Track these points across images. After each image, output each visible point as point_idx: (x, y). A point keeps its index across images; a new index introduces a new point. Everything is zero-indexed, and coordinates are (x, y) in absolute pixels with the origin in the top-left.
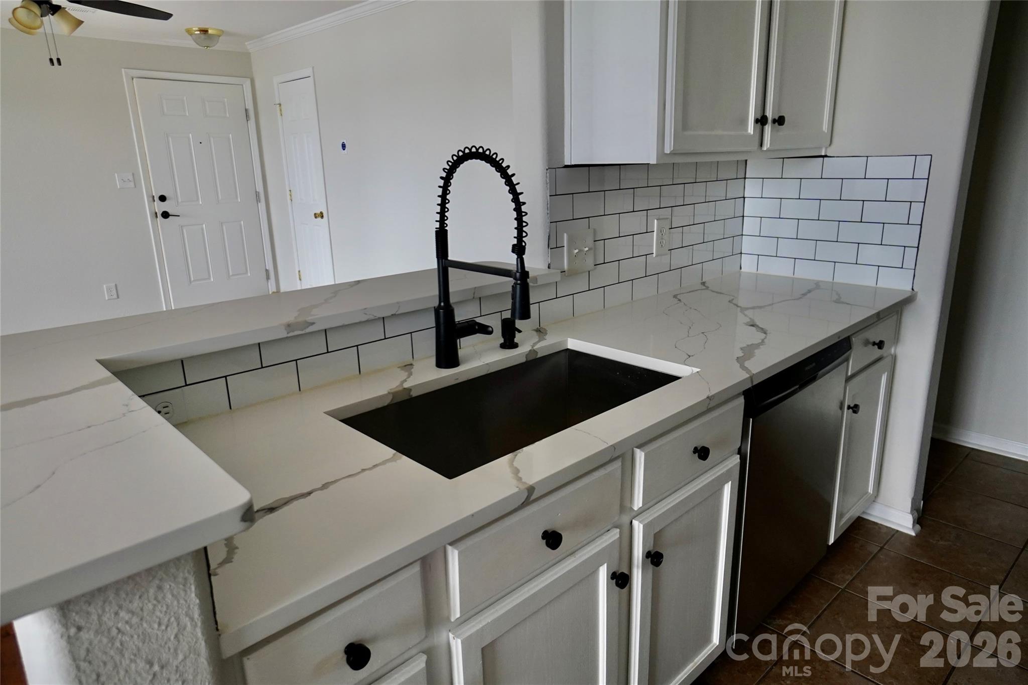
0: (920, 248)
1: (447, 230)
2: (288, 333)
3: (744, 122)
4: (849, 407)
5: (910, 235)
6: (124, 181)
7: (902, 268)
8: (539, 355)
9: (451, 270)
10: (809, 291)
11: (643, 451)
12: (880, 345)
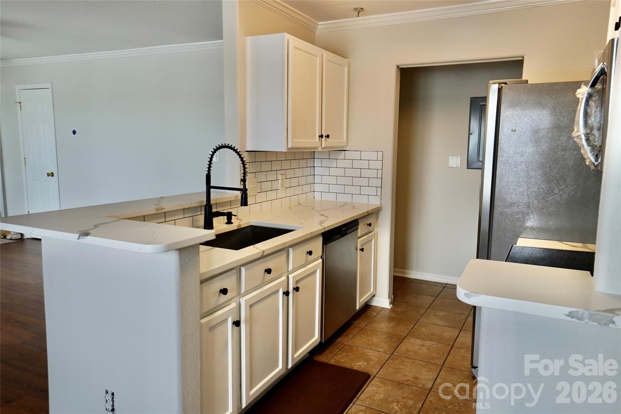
0: (382, 187)
1: (210, 175)
2: (156, 212)
3: (314, 136)
4: (360, 250)
5: (378, 183)
7: (376, 196)
8: (242, 227)
9: (212, 190)
10: (343, 205)
11: (292, 248)
12: (370, 225)
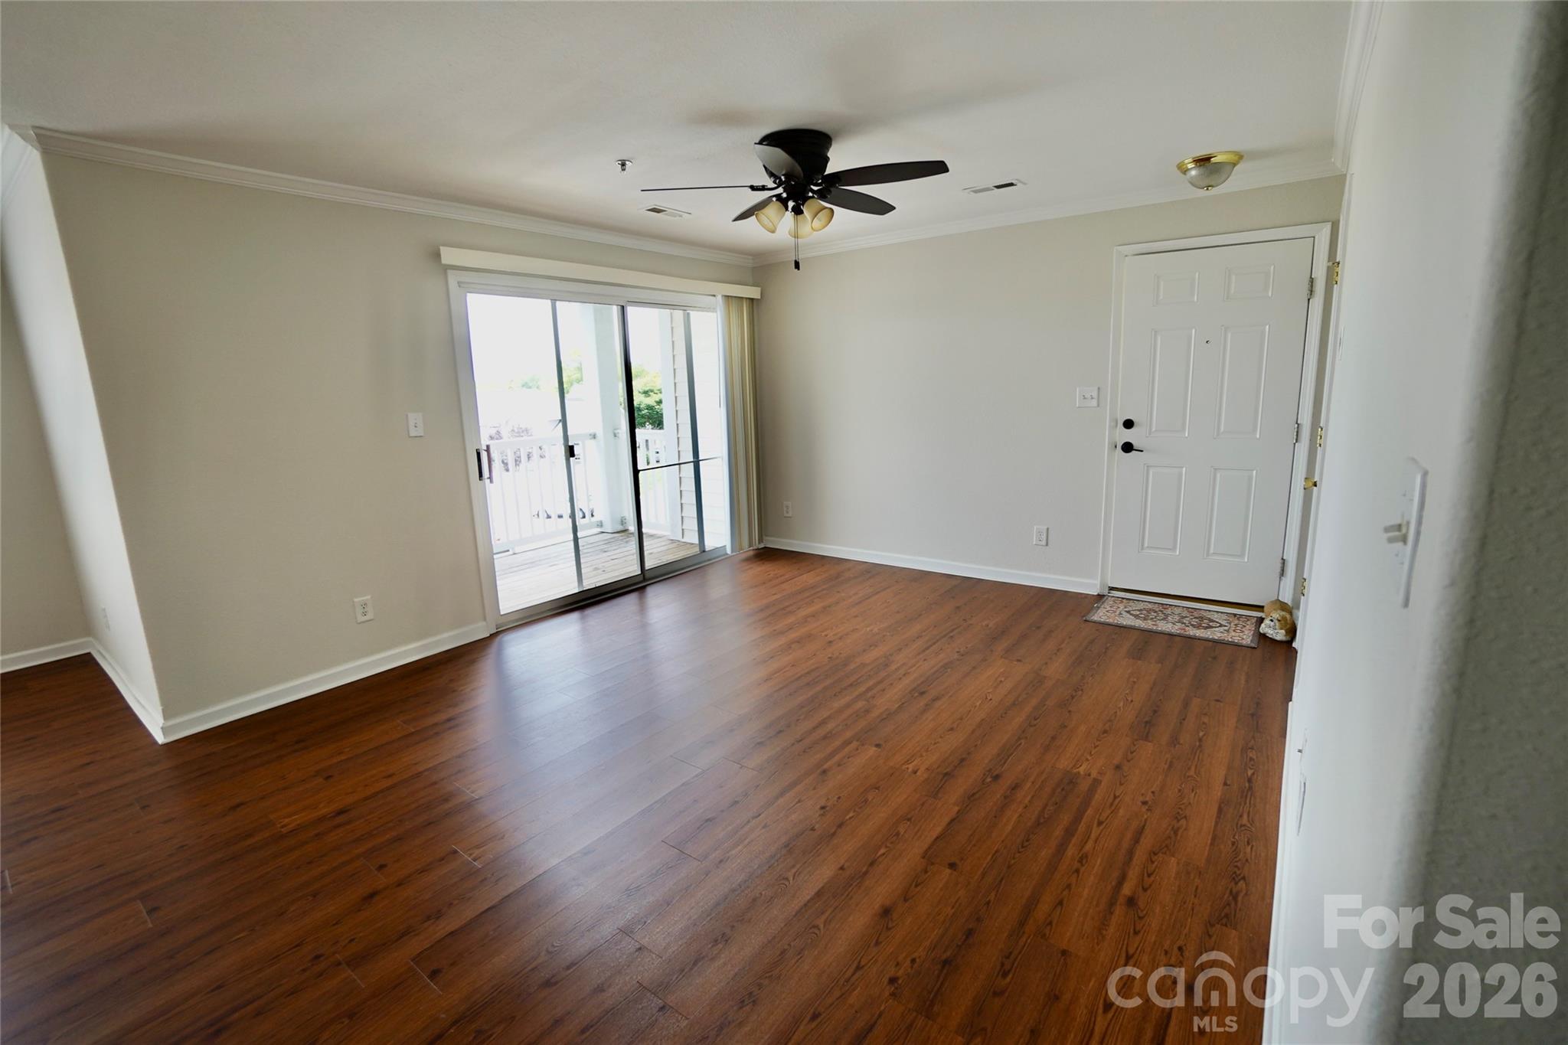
6: (1085, 398)
